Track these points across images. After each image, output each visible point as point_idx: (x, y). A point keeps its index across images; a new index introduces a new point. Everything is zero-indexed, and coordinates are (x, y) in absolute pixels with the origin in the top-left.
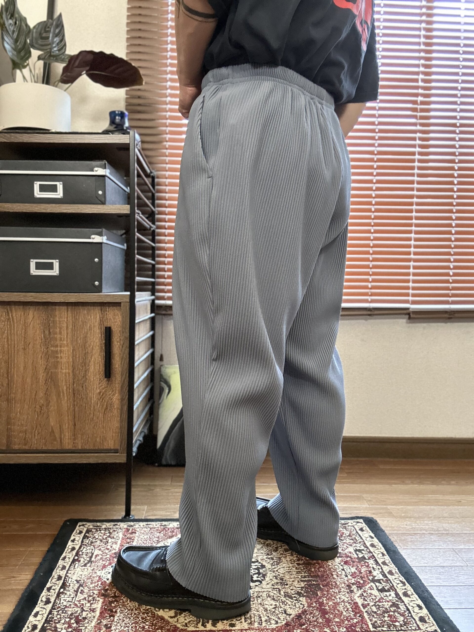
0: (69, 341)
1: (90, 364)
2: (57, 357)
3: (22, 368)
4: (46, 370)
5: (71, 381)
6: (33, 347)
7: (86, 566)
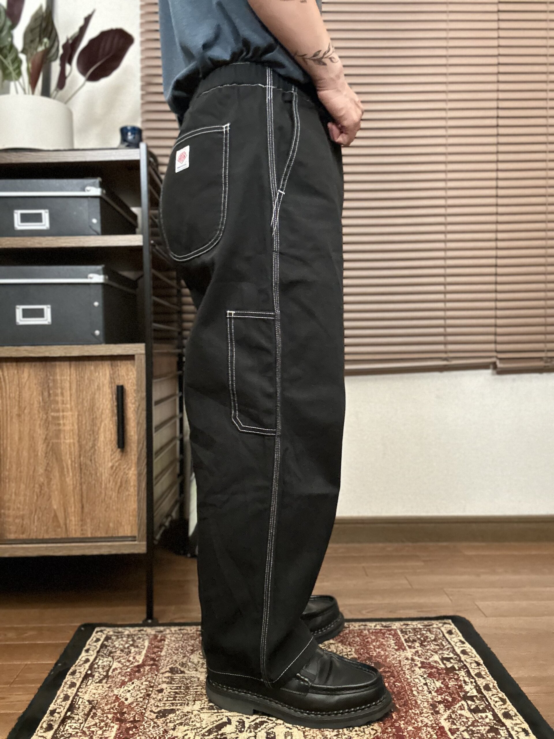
0: (73, 403)
1: (100, 432)
2: (59, 424)
3: (17, 438)
4: (47, 441)
5: (77, 453)
6: (30, 413)
7: (102, 683)
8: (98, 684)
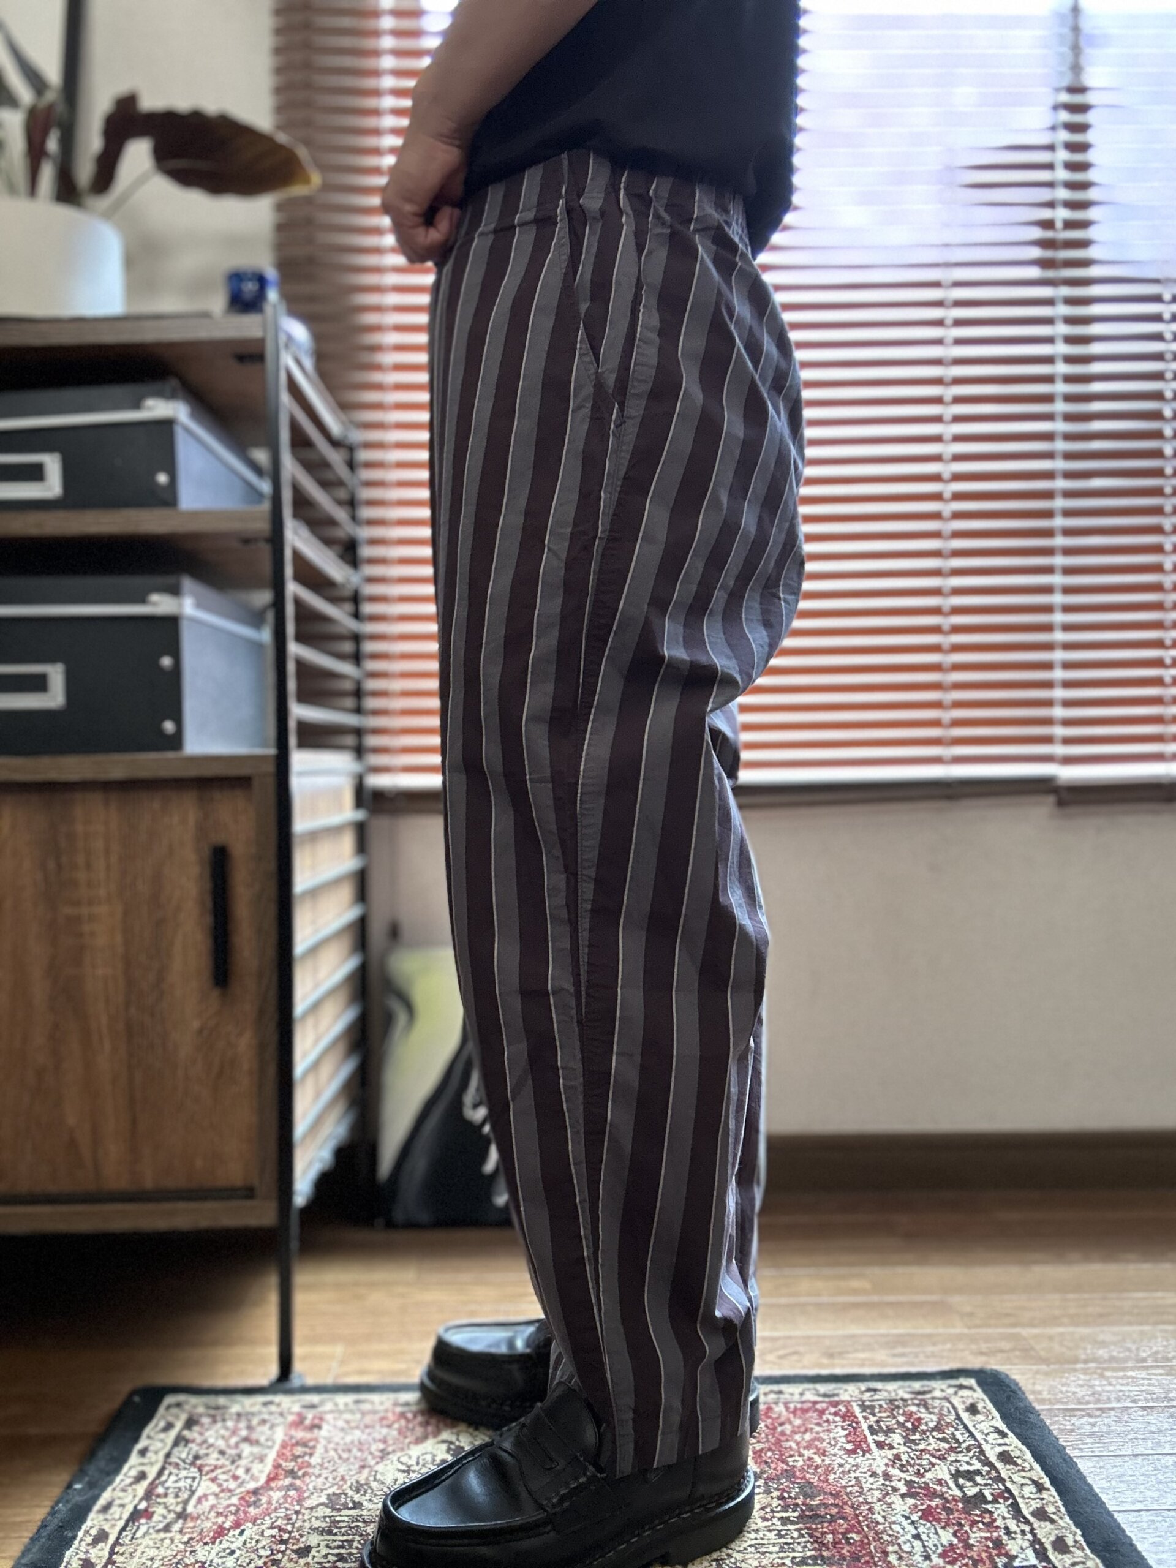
0: (112, 888)
1: (173, 951)
2: (81, 934)
4: (53, 973)
5: (121, 998)
6: (14, 909)
7: (170, 1531)
8: (162, 1535)
